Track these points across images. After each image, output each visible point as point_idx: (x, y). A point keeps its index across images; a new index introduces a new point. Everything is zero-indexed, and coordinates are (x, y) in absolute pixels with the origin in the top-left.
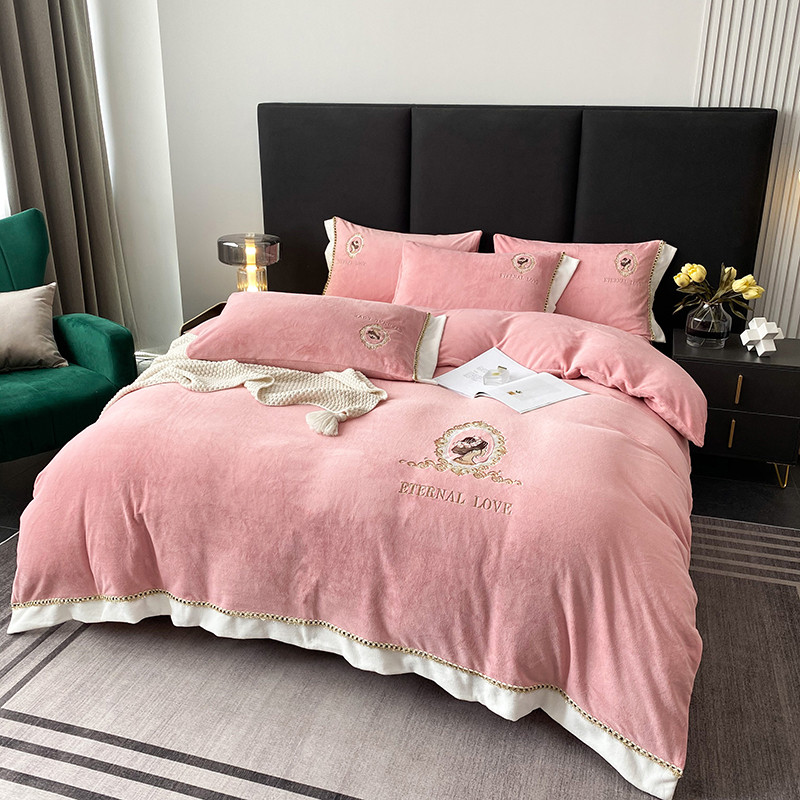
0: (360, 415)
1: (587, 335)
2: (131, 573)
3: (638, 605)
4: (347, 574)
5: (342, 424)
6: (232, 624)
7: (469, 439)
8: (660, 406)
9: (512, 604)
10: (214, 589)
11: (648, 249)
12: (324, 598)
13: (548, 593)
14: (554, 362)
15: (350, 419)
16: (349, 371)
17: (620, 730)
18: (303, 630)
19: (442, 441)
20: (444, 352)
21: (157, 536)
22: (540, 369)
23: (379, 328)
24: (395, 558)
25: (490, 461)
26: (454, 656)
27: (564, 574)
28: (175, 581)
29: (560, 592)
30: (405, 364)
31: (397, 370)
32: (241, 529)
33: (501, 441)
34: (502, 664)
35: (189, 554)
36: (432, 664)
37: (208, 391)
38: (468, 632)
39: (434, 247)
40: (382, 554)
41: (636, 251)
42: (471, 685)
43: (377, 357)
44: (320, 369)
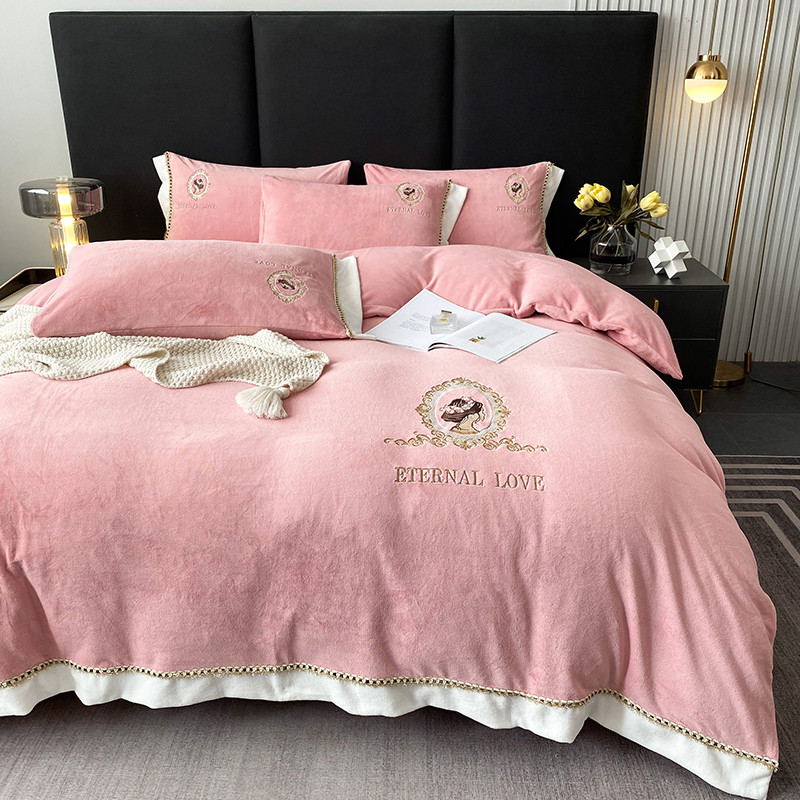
0: (305, 388)
1: (528, 266)
2: (12, 647)
3: (708, 577)
4: (335, 598)
5: (288, 399)
6: (172, 690)
7: (457, 402)
8: (631, 338)
9: (562, 603)
10: (139, 648)
11: (538, 171)
12: (302, 635)
13: (603, 581)
14: (502, 300)
15: (294, 394)
16: (264, 334)
17: (700, 730)
18: (274, 679)
19: (424, 408)
20: (369, 299)
21: (47, 589)
22: (488, 308)
23: (288, 274)
24: (403, 568)
25: (494, 426)
26: (487, 678)
27: (622, 554)
28: (79, 646)
29: (617, 577)
30: (334, 317)
31: (325, 326)
32: (175, 563)
33: (497, 399)
34: (551, 678)
35: (99, 607)
36: (456, 692)
37: (80, 378)
38: (506, 647)
39: (301, 182)
40: (383, 566)
41: (526, 174)
42: (509, 709)
43: (297, 310)
44: (222, 333)
